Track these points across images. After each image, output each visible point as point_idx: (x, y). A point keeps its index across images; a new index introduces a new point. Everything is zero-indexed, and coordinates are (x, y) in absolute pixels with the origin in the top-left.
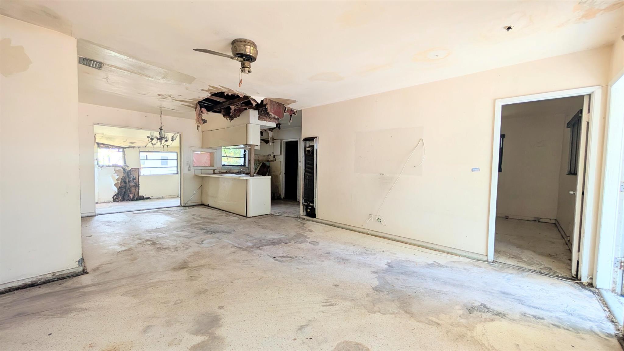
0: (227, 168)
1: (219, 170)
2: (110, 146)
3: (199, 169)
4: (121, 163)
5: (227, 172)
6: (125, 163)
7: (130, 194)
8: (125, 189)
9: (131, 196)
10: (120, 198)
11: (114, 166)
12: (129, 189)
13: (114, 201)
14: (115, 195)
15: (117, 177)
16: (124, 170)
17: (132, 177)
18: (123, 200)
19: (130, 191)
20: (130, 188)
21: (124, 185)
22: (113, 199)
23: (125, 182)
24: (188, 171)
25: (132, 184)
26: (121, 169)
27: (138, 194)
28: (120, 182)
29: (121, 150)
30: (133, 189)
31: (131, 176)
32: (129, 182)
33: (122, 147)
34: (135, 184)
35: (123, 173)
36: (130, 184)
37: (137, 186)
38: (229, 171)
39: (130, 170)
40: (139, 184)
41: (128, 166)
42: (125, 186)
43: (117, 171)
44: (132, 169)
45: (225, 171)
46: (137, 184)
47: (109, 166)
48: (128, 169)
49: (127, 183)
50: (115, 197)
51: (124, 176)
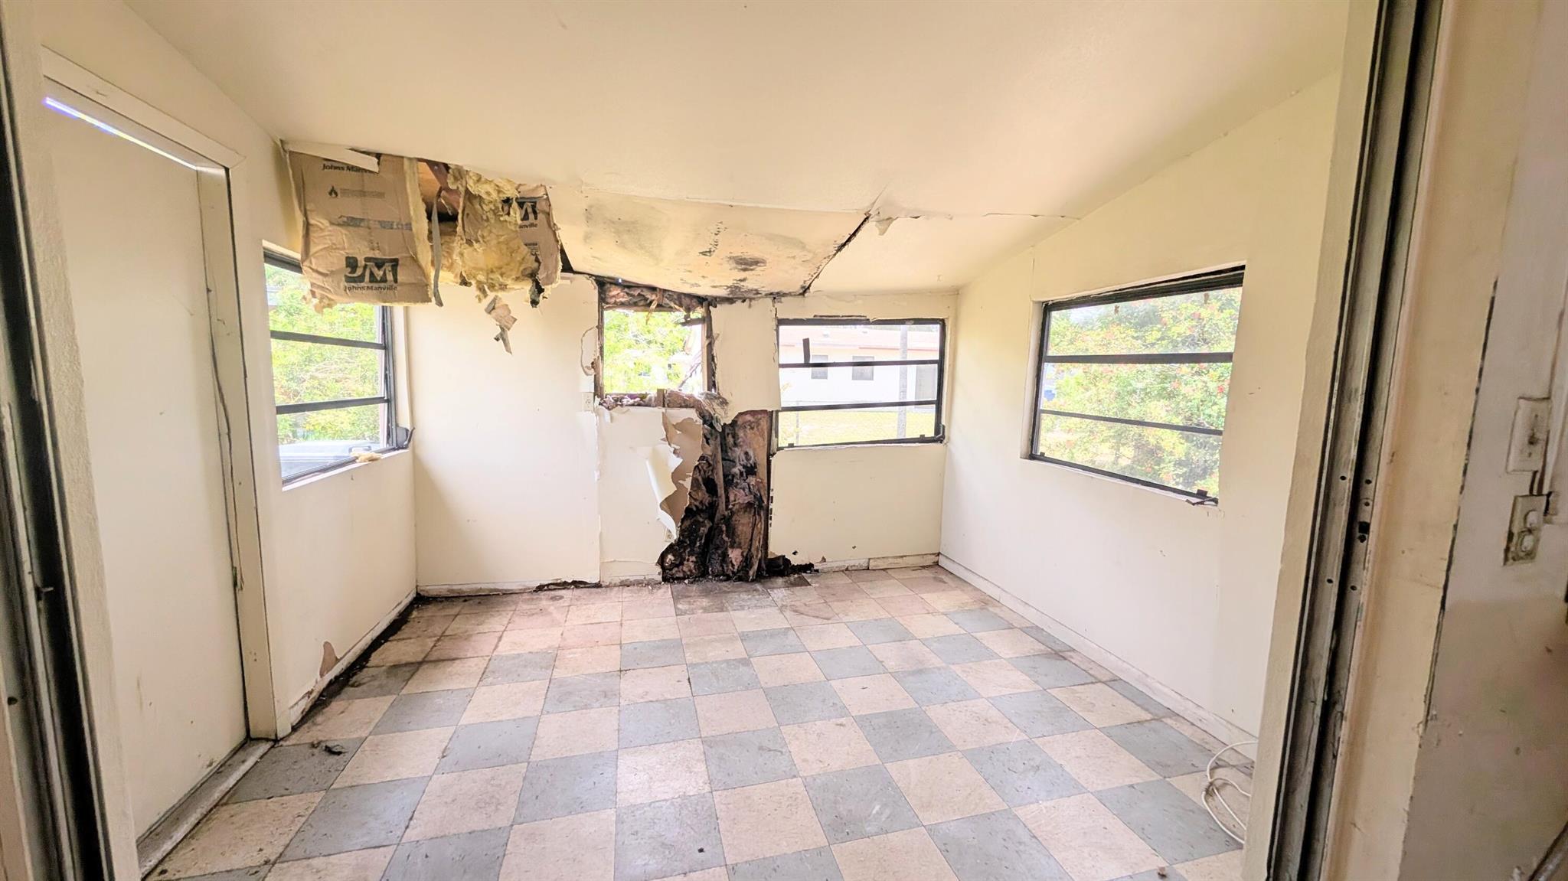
2: (651, 296)
4: (696, 387)
6: (712, 384)
7: (732, 547)
8: (711, 518)
9: (735, 556)
10: (690, 564)
11: (666, 400)
12: (727, 520)
13: (665, 579)
14: (670, 549)
15: (675, 462)
16: (708, 420)
17: (743, 457)
18: (702, 573)
19: (731, 532)
20: (731, 517)
21: (707, 499)
22: (659, 570)
23: (710, 485)
25: (740, 496)
26: (692, 414)
27: (768, 549)
28: (688, 483)
29: (698, 313)
30: (743, 523)
31: (738, 453)
32: (729, 482)
33: (701, 300)
35: (701, 439)
36: (732, 498)
37: (760, 507)
39: (734, 423)
40: (770, 498)
41: (724, 403)
42: (713, 507)
43: (677, 426)
44: (741, 414)
46: (761, 500)
47: (642, 401)
48: (726, 417)
49: (721, 491)
50: (670, 557)
51: (709, 451)
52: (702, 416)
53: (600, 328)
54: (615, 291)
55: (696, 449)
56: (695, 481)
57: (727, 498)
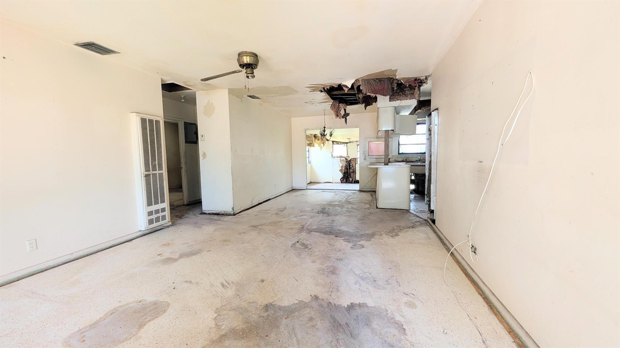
0: (404, 157)
1: (394, 159)
2: (339, 143)
3: (374, 157)
4: (345, 155)
5: (403, 160)
6: (347, 154)
7: (350, 178)
8: (348, 174)
9: (351, 179)
10: (345, 181)
11: (341, 157)
12: (350, 174)
13: (341, 183)
14: (342, 178)
15: (341, 165)
16: (346, 159)
17: (352, 165)
18: (346, 182)
19: (350, 176)
22: (340, 181)
23: (347, 169)
24: (364, 160)
25: (351, 171)
26: (344, 159)
27: (355, 178)
28: (344, 168)
29: (346, 144)
30: (352, 174)
32: (350, 168)
33: (346, 143)
34: (353, 171)
35: (345, 162)
37: (354, 173)
38: (406, 160)
39: (350, 160)
40: (355, 171)
41: (349, 157)
42: (347, 172)
43: (342, 160)
44: (352, 159)
45: (401, 160)
46: (354, 171)
47: (338, 157)
48: (349, 159)
49: (348, 170)
50: (342, 179)
51: (347, 164)
52: (345, 159)
53: (333, 148)
54: (334, 143)
55: (344, 164)
56: (345, 168)
57: (349, 171)
